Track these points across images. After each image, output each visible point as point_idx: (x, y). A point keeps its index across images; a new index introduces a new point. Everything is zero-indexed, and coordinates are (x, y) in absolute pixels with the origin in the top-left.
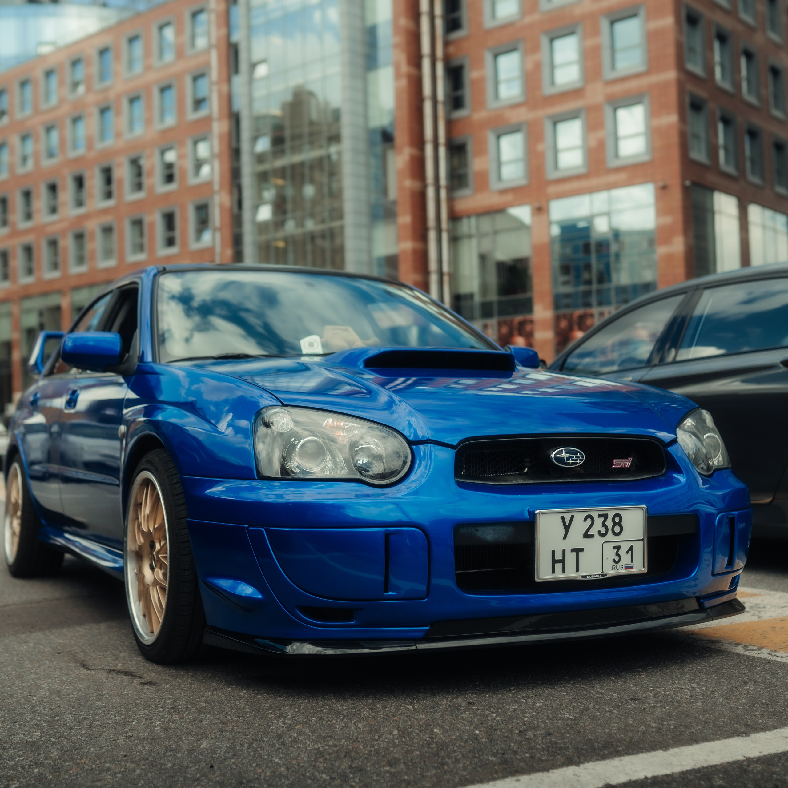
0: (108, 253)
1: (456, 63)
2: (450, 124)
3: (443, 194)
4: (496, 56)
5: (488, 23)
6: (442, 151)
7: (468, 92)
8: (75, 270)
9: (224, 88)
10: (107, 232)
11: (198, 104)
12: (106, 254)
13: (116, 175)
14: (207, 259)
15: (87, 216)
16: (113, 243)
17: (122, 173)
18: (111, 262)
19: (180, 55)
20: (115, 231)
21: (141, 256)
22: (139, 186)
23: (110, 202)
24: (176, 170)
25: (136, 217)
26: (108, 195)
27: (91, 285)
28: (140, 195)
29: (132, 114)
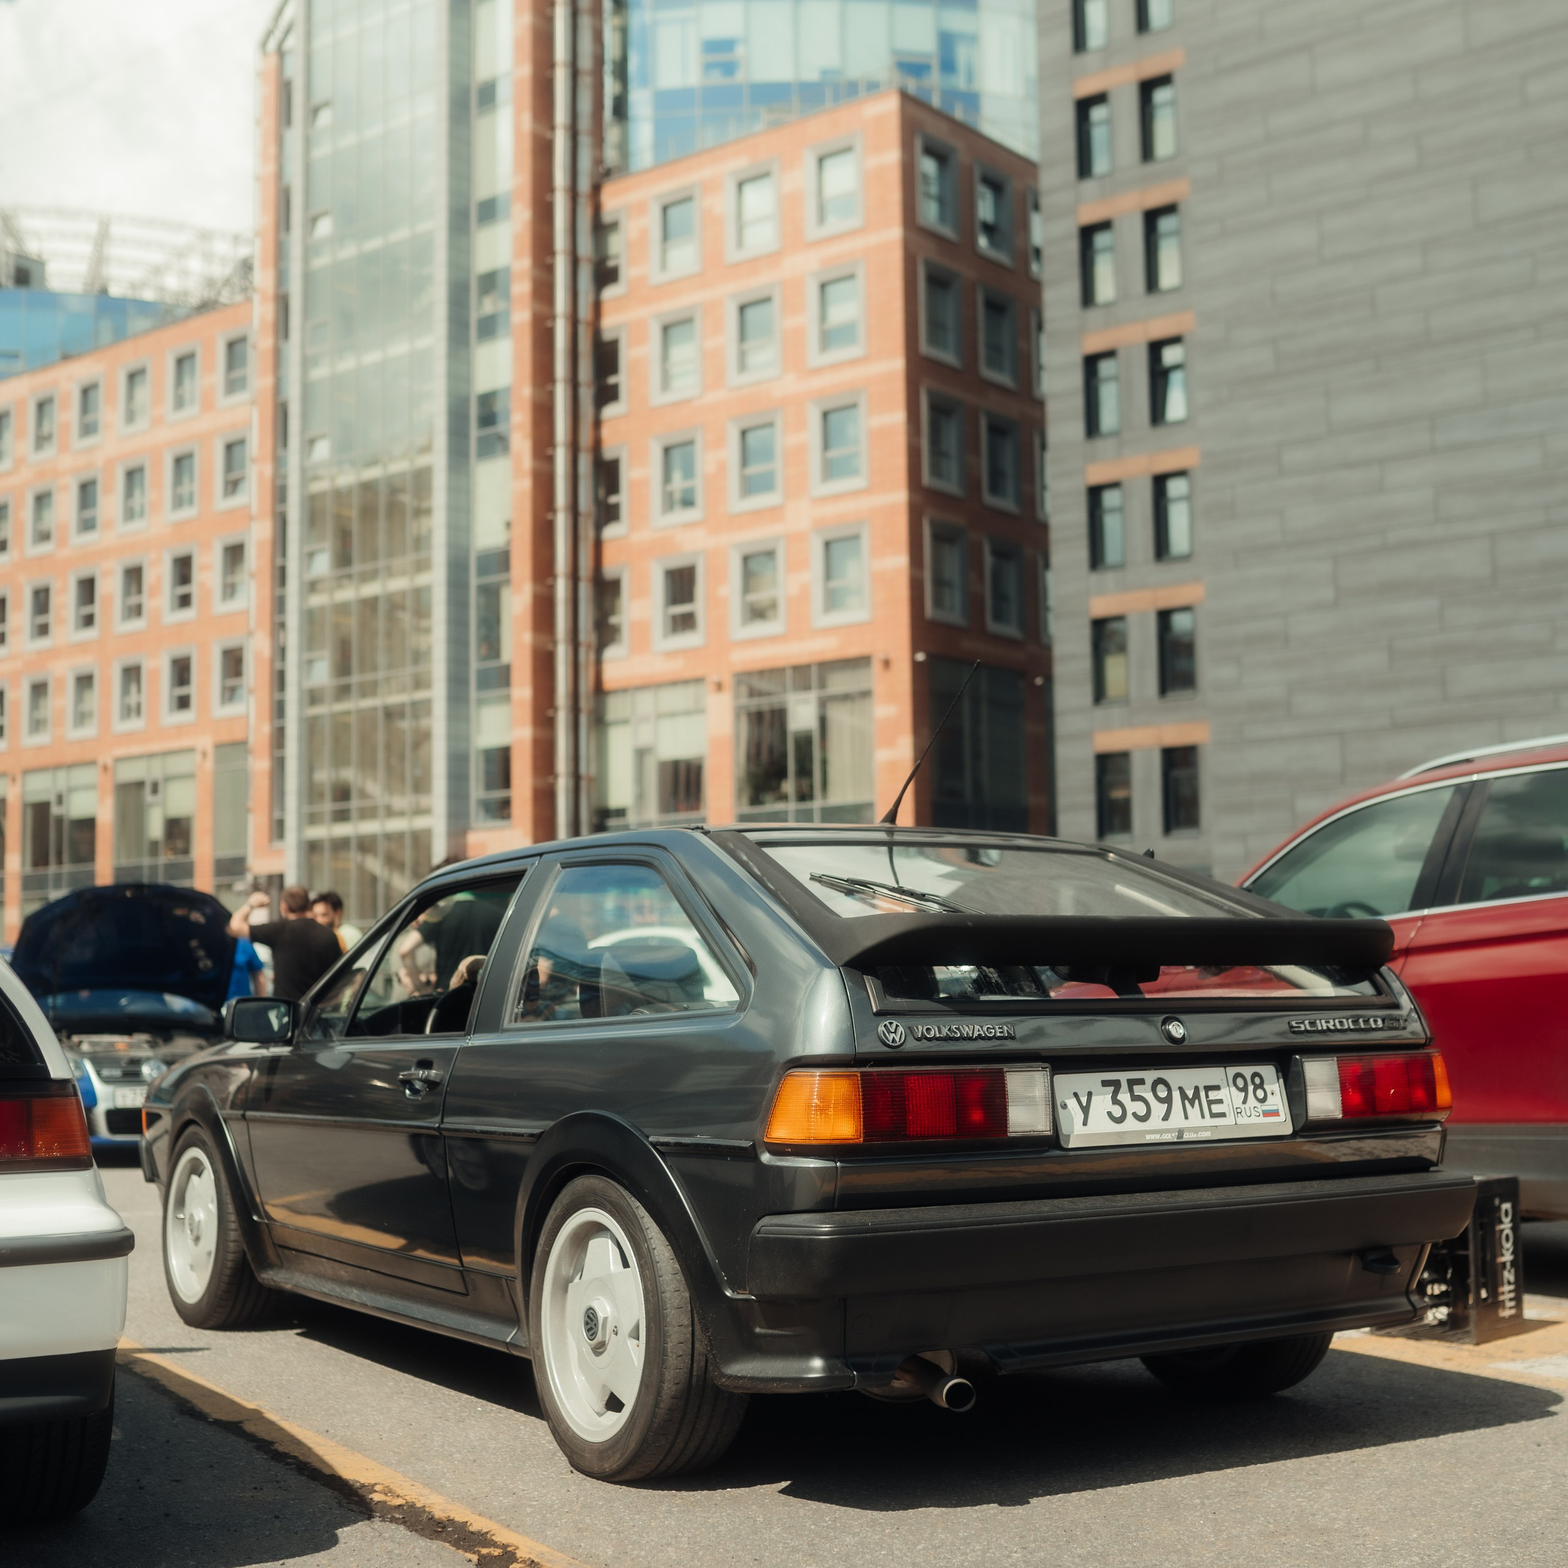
0: (84, 717)
1: (608, 455)
3: (585, 654)
4: (667, 449)
6: (585, 590)
7: (625, 499)
8: (29, 741)
9: (268, 469)
10: (85, 682)
11: (233, 486)
12: (81, 718)
13: (101, 589)
14: (238, 735)
15: (53, 653)
16: (93, 699)
17: (110, 587)
18: (89, 731)
19: (208, 405)
20: (96, 681)
21: (135, 724)
22: (137, 611)
23: (90, 634)
24: (194, 589)
25: (131, 660)
26: (88, 621)
27: (57, 767)
28: (137, 625)
29: (129, 492)
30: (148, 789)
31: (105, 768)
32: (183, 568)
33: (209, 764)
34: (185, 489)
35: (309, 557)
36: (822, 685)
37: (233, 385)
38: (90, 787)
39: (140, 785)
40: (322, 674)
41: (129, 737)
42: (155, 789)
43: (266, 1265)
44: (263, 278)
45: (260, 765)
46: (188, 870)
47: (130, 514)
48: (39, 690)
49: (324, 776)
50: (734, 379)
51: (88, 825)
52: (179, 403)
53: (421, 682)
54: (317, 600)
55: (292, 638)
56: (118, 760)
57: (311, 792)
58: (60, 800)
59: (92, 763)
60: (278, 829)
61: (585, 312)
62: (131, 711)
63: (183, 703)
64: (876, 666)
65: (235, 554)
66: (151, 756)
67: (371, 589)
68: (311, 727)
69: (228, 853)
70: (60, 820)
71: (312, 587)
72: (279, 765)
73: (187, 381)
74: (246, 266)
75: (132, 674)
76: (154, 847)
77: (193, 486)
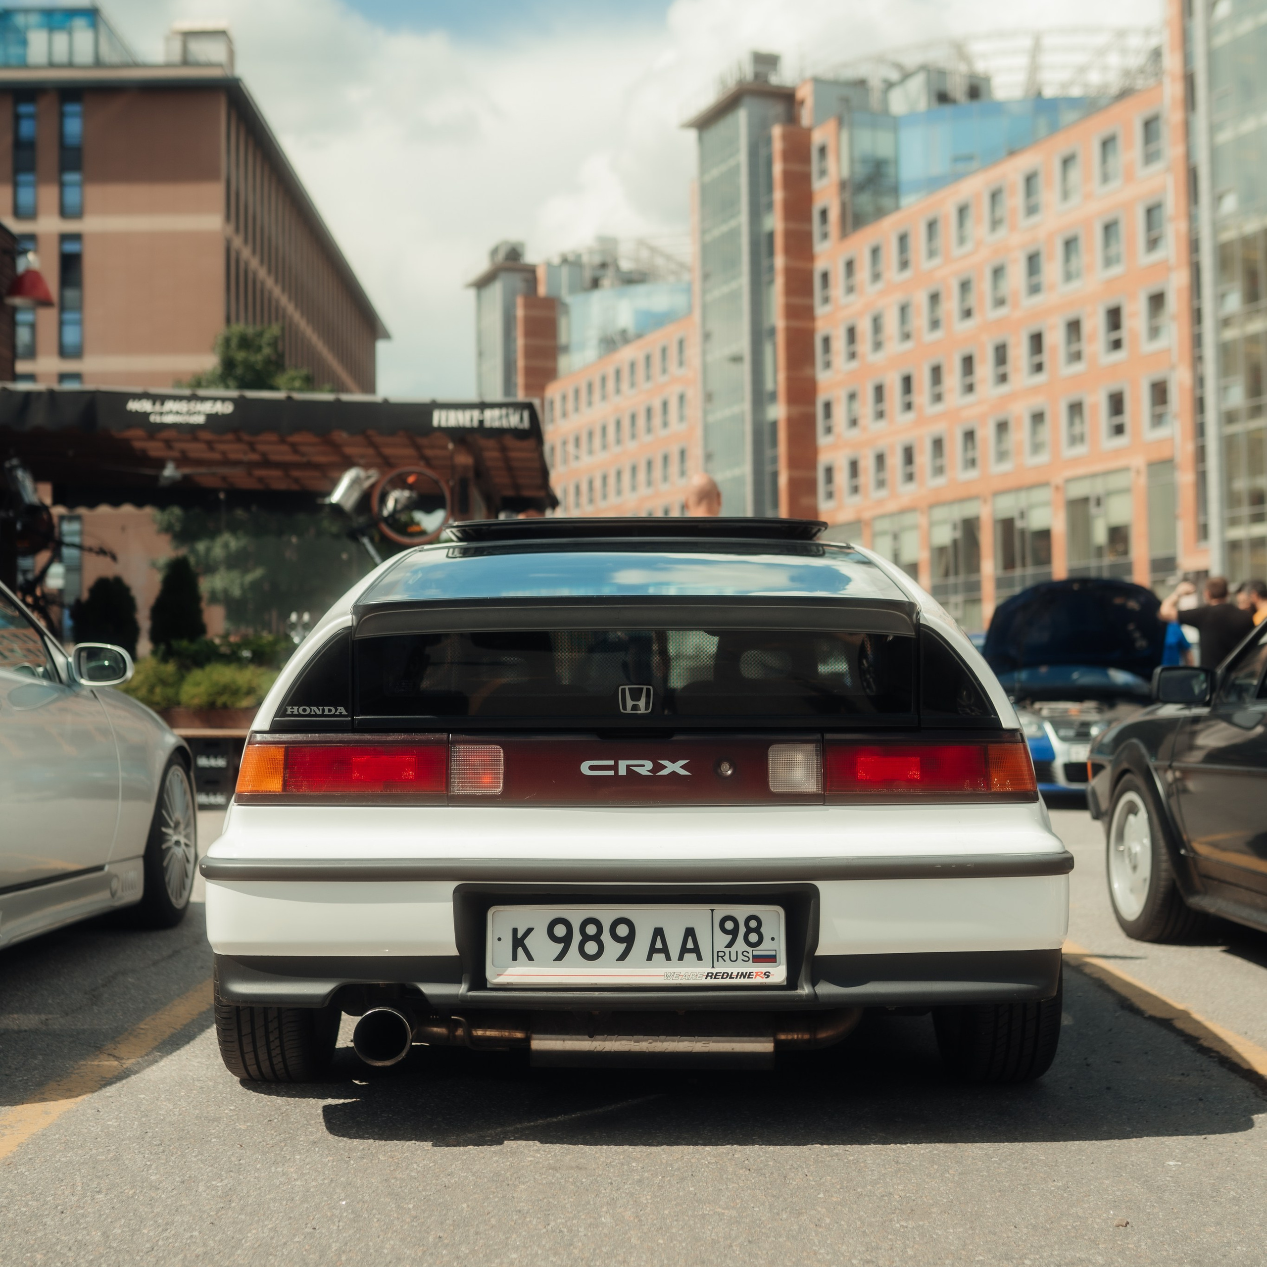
0: (1039, 446)
8: (996, 469)
9: (1182, 226)
10: (1038, 418)
11: (1153, 243)
12: (1036, 448)
13: (1048, 341)
14: (1165, 454)
15: (1012, 397)
16: (1046, 432)
17: (1055, 338)
18: (1043, 458)
19: (1129, 177)
20: (1048, 417)
21: (1080, 450)
22: (1077, 356)
23: (1041, 378)
24: (1124, 334)
25: (1074, 397)
26: (1039, 368)
27: (1018, 489)
28: (1078, 367)
29: (1067, 258)
30: (1092, 503)
31: (1057, 488)
32: (1114, 317)
33: (1143, 480)
34: (1113, 250)
35: (1221, 297)
37: (1150, 157)
38: (1046, 504)
39: (1085, 500)
40: (1237, 397)
41: (1076, 461)
42: (1098, 502)
43: (1193, 891)
44: (1172, 62)
45: (1186, 478)
46: (1128, 568)
47: (1068, 277)
48: (1002, 427)
49: (1242, 484)
51: (1045, 535)
52: (1106, 178)
54: (1230, 334)
55: (1210, 368)
56: (1068, 481)
57: (1231, 499)
58: (1022, 515)
59: (1045, 484)
60: (1203, 532)
62: (1075, 439)
63: (1119, 430)
65: (1157, 301)
66: (1094, 476)
68: (1228, 444)
69: (1161, 553)
70: (1023, 532)
71: (1226, 322)
72: (1202, 478)
73: (1111, 160)
74: (1157, 54)
75: (1076, 409)
76: (1099, 551)
77: (1120, 247)
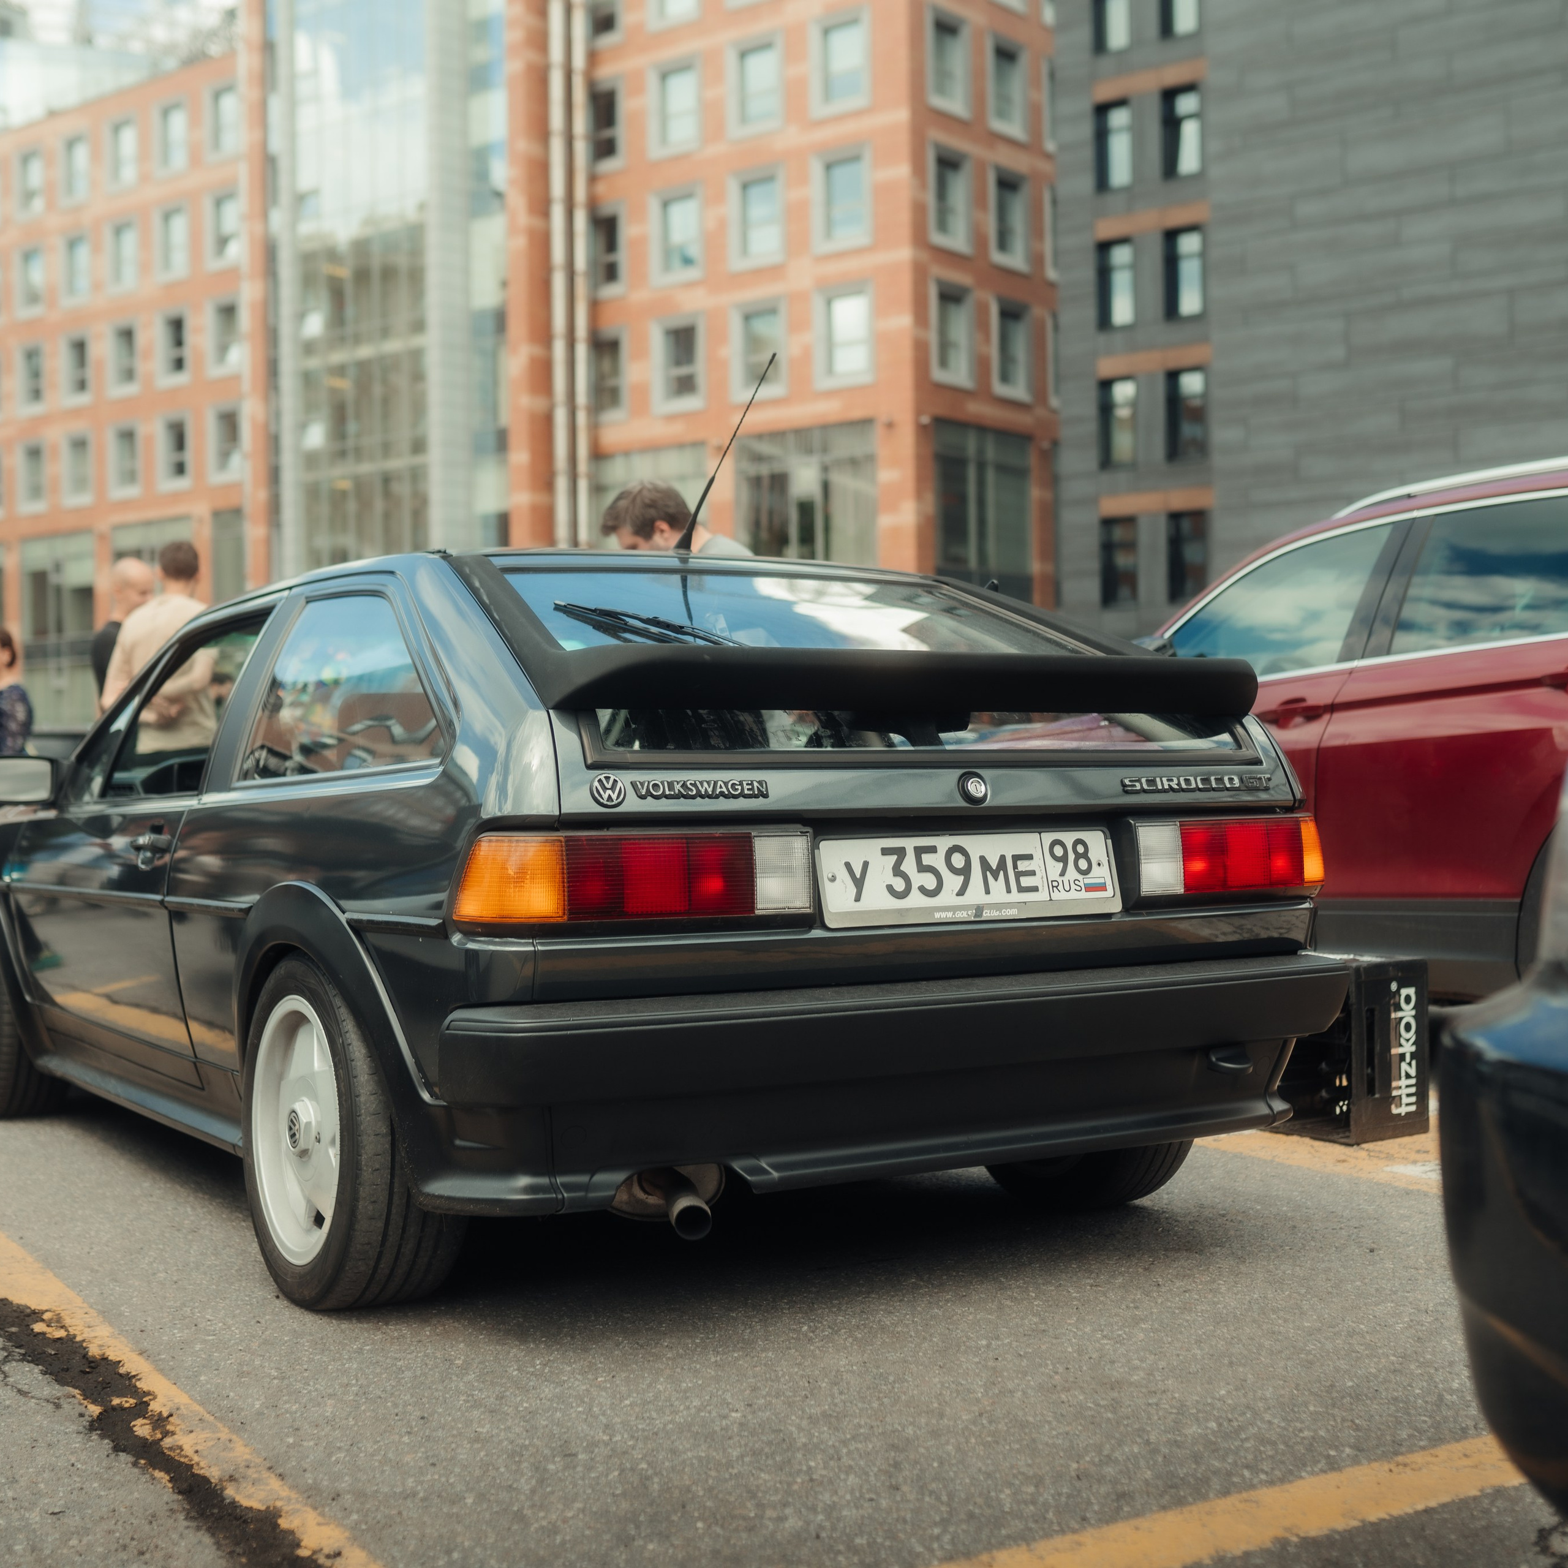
0: (80, 483)
1: (606, 210)
2: (595, 306)
3: (582, 418)
4: (666, 205)
5: (655, 151)
6: (582, 351)
7: (623, 257)
8: (28, 508)
9: (256, 226)
10: (80, 445)
11: (223, 244)
12: (76, 485)
13: (93, 352)
14: (232, 501)
15: (45, 421)
16: (88, 466)
17: (101, 350)
18: (88, 497)
19: (195, 161)
20: (92, 445)
21: (132, 490)
22: (129, 375)
23: (84, 398)
24: (188, 351)
25: (125, 423)
26: (82, 385)
27: (53, 535)
28: (131, 388)
29: (118, 252)
31: (102, 537)
32: (176, 330)
33: (207, 532)
35: (301, 316)
36: (825, 450)
38: (86, 556)
40: (318, 436)
41: (125, 505)
44: (247, 26)
45: (256, 531)
48: (34, 455)
49: (324, 542)
50: (735, 131)
51: (87, 593)
52: (166, 158)
53: (419, 446)
54: (315, 362)
55: (288, 402)
56: (116, 528)
57: (309, 559)
58: (58, 567)
59: (88, 531)
61: (579, 61)
62: (127, 477)
63: (180, 469)
64: (878, 431)
65: (227, 313)
66: (148, 523)
67: (365, 352)
68: (312, 493)
70: (59, 589)
71: (307, 349)
72: (276, 531)
74: (230, 17)
75: (127, 437)
